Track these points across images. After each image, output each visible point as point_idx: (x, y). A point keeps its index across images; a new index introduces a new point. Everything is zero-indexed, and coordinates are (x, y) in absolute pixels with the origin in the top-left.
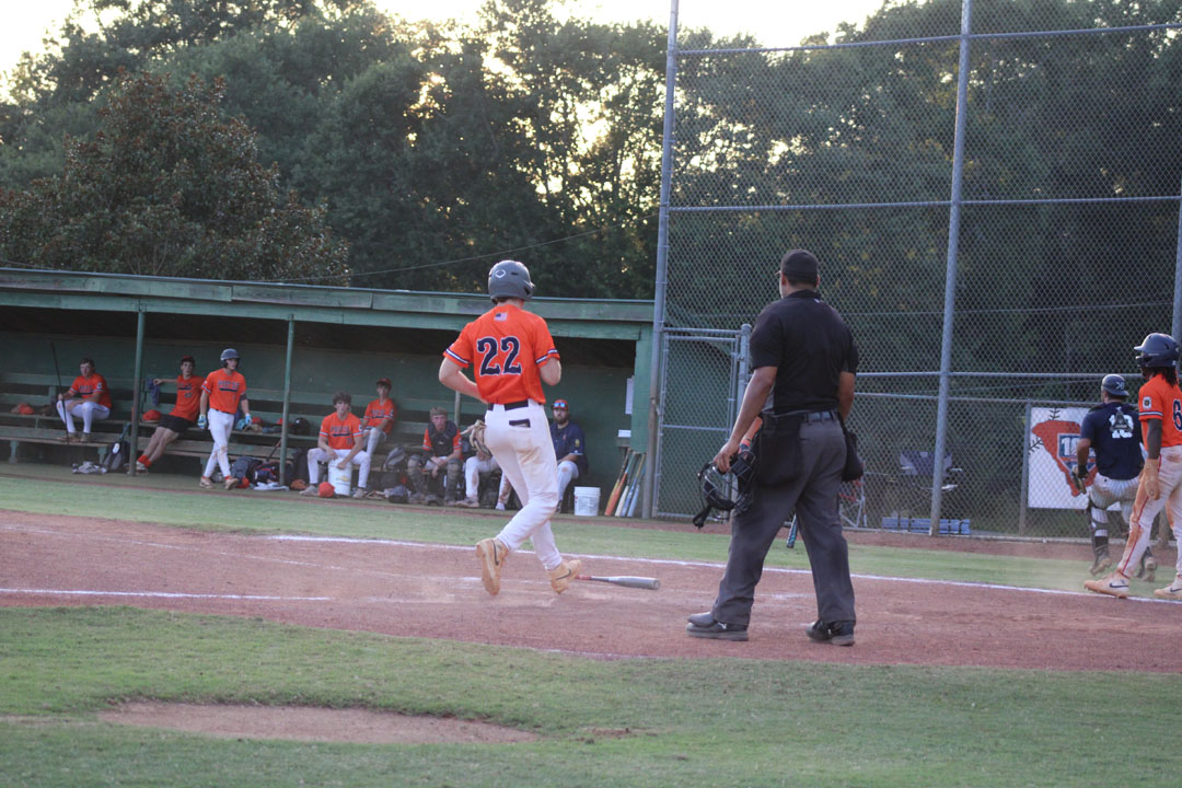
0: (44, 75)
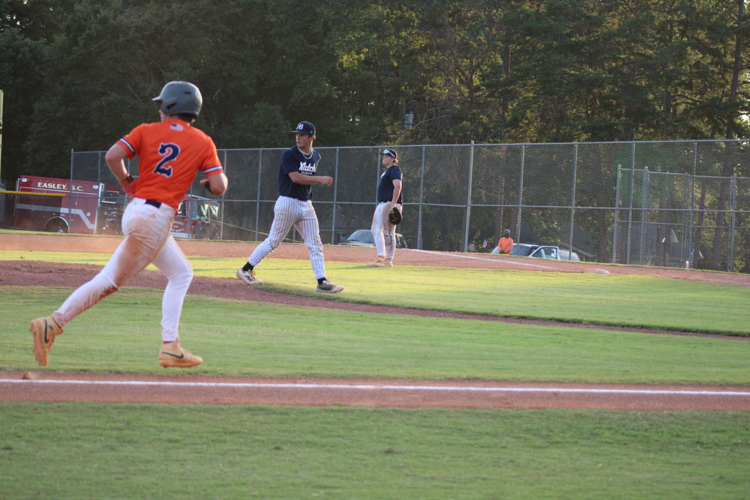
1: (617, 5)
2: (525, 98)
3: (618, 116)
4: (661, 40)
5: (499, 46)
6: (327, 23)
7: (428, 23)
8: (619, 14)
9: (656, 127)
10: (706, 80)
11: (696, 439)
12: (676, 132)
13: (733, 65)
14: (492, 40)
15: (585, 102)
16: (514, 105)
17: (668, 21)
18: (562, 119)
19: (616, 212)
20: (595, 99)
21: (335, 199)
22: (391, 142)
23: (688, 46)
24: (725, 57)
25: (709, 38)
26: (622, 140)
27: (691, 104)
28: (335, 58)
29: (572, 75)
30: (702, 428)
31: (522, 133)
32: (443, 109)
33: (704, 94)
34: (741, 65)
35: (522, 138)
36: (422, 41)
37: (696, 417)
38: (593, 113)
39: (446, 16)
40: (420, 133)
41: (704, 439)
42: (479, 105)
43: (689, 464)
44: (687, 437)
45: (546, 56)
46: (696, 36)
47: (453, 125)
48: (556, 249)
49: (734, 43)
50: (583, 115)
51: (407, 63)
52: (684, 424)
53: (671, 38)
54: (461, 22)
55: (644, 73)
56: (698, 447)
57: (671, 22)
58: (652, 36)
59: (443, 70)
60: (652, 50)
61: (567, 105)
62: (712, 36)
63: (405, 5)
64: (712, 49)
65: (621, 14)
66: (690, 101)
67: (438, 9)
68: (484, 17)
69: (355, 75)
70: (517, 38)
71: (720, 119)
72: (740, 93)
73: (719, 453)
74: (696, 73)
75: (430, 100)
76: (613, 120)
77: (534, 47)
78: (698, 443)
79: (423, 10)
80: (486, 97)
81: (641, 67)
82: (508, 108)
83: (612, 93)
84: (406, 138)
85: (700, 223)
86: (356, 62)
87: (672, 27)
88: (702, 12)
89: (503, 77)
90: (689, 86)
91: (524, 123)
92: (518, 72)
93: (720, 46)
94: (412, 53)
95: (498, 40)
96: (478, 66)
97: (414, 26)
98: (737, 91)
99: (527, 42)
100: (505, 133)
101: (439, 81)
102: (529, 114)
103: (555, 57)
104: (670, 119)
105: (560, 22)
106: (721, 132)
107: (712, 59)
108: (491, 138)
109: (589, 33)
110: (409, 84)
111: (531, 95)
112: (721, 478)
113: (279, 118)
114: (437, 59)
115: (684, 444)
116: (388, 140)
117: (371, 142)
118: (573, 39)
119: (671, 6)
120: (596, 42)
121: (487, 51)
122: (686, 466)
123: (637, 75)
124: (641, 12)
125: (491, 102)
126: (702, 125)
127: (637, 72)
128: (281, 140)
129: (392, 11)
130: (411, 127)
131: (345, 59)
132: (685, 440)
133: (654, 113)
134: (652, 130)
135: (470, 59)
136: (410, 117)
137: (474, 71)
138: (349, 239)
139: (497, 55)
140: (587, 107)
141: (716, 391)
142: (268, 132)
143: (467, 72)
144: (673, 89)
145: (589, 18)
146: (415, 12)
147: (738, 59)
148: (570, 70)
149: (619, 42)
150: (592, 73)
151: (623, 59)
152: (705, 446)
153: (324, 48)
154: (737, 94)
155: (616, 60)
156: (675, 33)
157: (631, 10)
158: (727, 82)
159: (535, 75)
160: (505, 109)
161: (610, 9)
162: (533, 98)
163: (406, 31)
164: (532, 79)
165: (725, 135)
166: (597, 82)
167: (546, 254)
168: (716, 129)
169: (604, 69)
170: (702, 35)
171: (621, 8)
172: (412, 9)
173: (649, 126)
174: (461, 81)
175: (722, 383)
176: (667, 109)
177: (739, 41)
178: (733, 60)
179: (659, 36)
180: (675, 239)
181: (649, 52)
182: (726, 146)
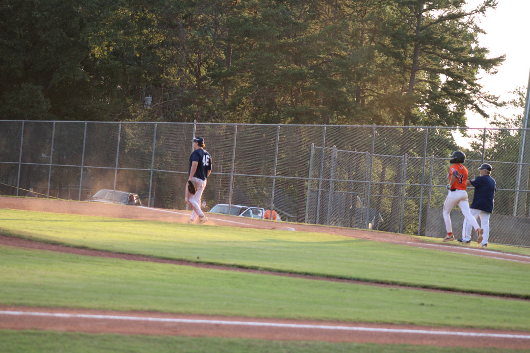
1: (319, 15)
2: (241, 87)
3: (317, 104)
4: (354, 44)
5: (223, 44)
6: (83, 20)
7: (166, 23)
8: (321, 22)
9: (349, 114)
10: (389, 78)
12: (363, 118)
13: (411, 66)
14: (218, 39)
15: (290, 91)
16: (234, 92)
17: (360, 29)
18: (271, 105)
19: (309, 181)
20: (299, 89)
21: (82, 164)
22: (132, 119)
23: (375, 50)
24: (405, 59)
25: (393, 44)
26: (319, 123)
27: (377, 96)
28: (89, 49)
29: (280, 70)
31: (238, 115)
32: (175, 93)
33: (387, 89)
34: (418, 66)
35: (238, 119)
36: (159, 38)
38: (296, 101)
39: (180, 18)
40: (156, 112)
42: (205, 92)
45: (260, 54)
46: (382, 42)
47: (183, 107)
48: (262, 210)
49: (412, 48)
50: (289, 102)
51: (148, 55)
53: (362, 42)
54: (192, 24)
55: (338, 70)
57: (362, 30)
58: (347, 40)
59: (176, 62)
60: (346, 52)
61: (276, 94)
62: (395, 42)
63: (147, 8)
64: (394, 53)
65: (322, 22)
66: (376, 95)
67: (174, 12)
68: (211, 20)
69: (106, 64)
70: (237, 38)
71: (399, 110)
72: (416, 89)
74: (381, 72)
75: (165, 87)
76: (313, 108)
77: (251, 47)
79: (162, 13)
80: (211, 85)
81: (336, 65)
82: (228, 95)
83: (312, 86)
84: (145, 116)
85: (381, 192)
86: (106, 53)
87: (363, 33)
88: (388, 22)
89: (225, 70)
90: (375, 81)
91: (241, 107)
92: (237, 66)
93: (402, 50)
94: (151, 48)
95: (222, 40)
96: (205, 60)
97: (154, 25)
98: (414, 87)
99: (245, 42)
100: (225, 115)
101: (173, 71)
102: (244, 100)
103: (266, 55)
104: (359, 108)
105: (273, 27)
106: (400, 121)
107: (394, 61)
108: (213, 118)
109: (295, 36)
110: (148, 72)
111: (247, 85)
113: (41, 96)
114: (172, 53)
116: (130, 117)
117: (115, 118)
118: (282, 41)
119: (363, 17)
120: (301, 43)
121: (213, 48)
123: (333, 72)
124: (338, 21)
125: (215, 89)
126: (385, 114)
127: (333, 69)
128: (42, 115)
129: (137, 12)
130: (149, 108)
131: (97, 51)
133: (346, 102)
134: (344, 117)
135: (198, 54)
136: (149, 99)
137: (201, 64)
138: (94, 197)
139: (221, 51)
140: (292, 96)
142: (32, 107)
143: (196, 64)
144: (362, 84)
145: (295, 24)
146: (155, 14)
147: (415, 61)
148: (279, 66)
149: (320, 44)
150: (297, 69)
151: (322, 58)
153: (79, 41)
154: (413, 89)
155: (317, 58)
157: (331, 19)
158: (406, 80)
159: (250, 68)
160: (226, 96)
161: (313, 18)
162: (249, 87)
163: (147, 30)
164: (248, 72)
165: (403, 122)
166: (301, 76)
167: (253, 213)
168: (397, 118)
169: (307, 65)
170: (387, 42)
171: (323, 17)
172: (152, 11)
173: (342, 113)
174: (191, 71)
176: (358, 100)
177: (416, 47)
178: (412, 62)
179: (352, 41)
180: (359, 205)
181: (344, 53)
182: (404, 131)
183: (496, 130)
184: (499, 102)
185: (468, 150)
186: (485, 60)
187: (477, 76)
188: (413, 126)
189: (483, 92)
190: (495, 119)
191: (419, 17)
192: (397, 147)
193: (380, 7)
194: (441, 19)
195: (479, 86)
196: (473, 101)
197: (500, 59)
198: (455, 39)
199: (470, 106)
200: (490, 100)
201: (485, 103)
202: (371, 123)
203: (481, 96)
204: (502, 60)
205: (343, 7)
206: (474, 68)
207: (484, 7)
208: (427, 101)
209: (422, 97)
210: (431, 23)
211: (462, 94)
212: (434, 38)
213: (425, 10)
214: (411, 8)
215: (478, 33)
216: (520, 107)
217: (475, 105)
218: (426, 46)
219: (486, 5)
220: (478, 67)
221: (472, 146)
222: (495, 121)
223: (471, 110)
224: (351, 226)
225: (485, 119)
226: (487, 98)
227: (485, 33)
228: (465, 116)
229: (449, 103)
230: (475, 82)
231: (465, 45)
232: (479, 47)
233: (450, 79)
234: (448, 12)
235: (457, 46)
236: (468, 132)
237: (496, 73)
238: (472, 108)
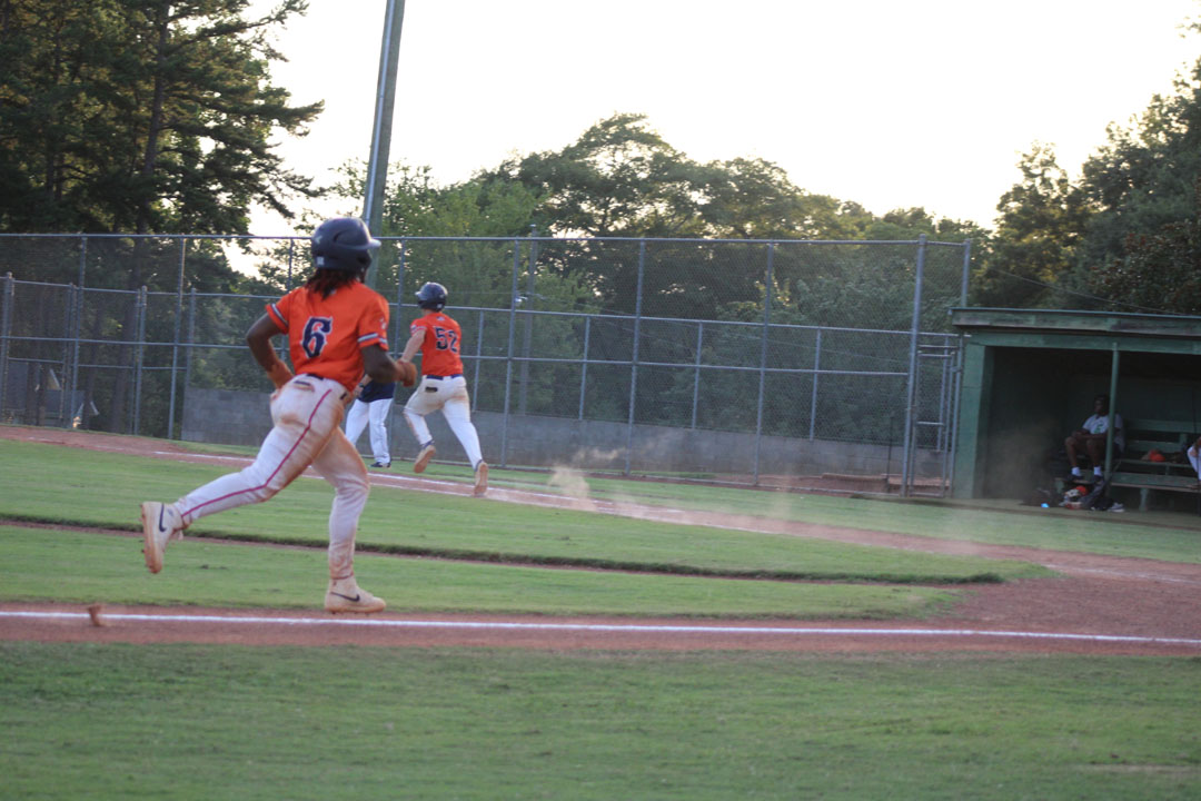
0: (1175, 118)
4: (41, 81)
10: (108, 144)
11: (35, 687)
12: (60, 221)
13: (148, 123)
17: (52, 53)
23: (82, 91)
24: (138, 109)
25: (114, 81)
27: (84, 179)
30: (46, 669)
33: (104, 164)
34: (161, 122)
37: (37, 652)
41: (47, 686)
43: (20, 724)
44: (21, 682)
46: (94, 77)
49: (151, 88)
52: (18, 663)
53: (56, 79)
55: (13, 131)
56: (37, 699)
57: (57, 54)
58: (27, 75)
60: (26, 96)
62: (120, 76)
64: (118, 97)
66: (83, 176)
71: (127, 204)
72: (159, 164)
73: (68, 706)
74: (93, 133)
78: (36, 691)
81: (9, 120)
87: (58, 62)
88: (105, 40)
90: (80, 151)
93: (131, 93)
98: (155, 162)
104: (51, 202)
106: (128, 225)
107: (117, 113)
112: (67, 745)
115: (15, 693)
119: (57, 30)
122: (14, 728)
123: (3, 133)
124: (10, 38)
126: (101, 213)
132: (18, 687)
133: (28, 192)
141: (76, 612)
144: (57, 156)
147: (157, 113)
152: (48, 696)
154: (154, 166)
156: (62, 71)
158: (139, 148)
165: (134, 228)
168: (122, 220)
170: (103, 74)
173: (19, 211)
175: (86, 601)
176: (48, 187)
177: (158, 86)
178: (150, 114)
179: (37, 75)
180: (55, 384)
181: (23, 99)
182: (136, 244)
183: (306, 241)
184: (312, 187)
185: (254, 278)
186: (286, 110)
187: (268, 141)
188: (153, 235)
189: (282, 170)
190: (304, 220)
191: (163, 30)
192: (125, 275)
193: (90, 12)
194: (204, 34)
195: (275, 158)
196: (264, 188)
197: (314, 110)
198: (231, 71)
199: (259, 196)
200: (296, 185)
201: (287, 190)
202: (76, 231)
203: (280, 176)
204: (318, 111)
205: (20, 11)
206: (265, 125)
207: (283, 12)
208: (179, 188)
209: (172, 180)
210: (187, 42)
211: (243, 175)
212: (193, 70)
213: (174, 18)
214: (147, 14)
215: (272, 61)
216: (349, 197)
217: (268, 194)
218: (177, 84)
219: (288, 8)
220: (272, 124)
221: (261, 271)
222: (304, 224)
223: (261, 204)
224: (37, 424)
225: (286, 220)
226: (290, 181)
227: (286, 60)
228: (247, 215)
229: (219, 191)
230: (268, 151)
231: (246, 82)
232: (272, 86)
233: (222, 146)
234: (216, 21)
235: (231, 84)
236: (254, 245)
237: (306, 134)
238: (263, 200)
